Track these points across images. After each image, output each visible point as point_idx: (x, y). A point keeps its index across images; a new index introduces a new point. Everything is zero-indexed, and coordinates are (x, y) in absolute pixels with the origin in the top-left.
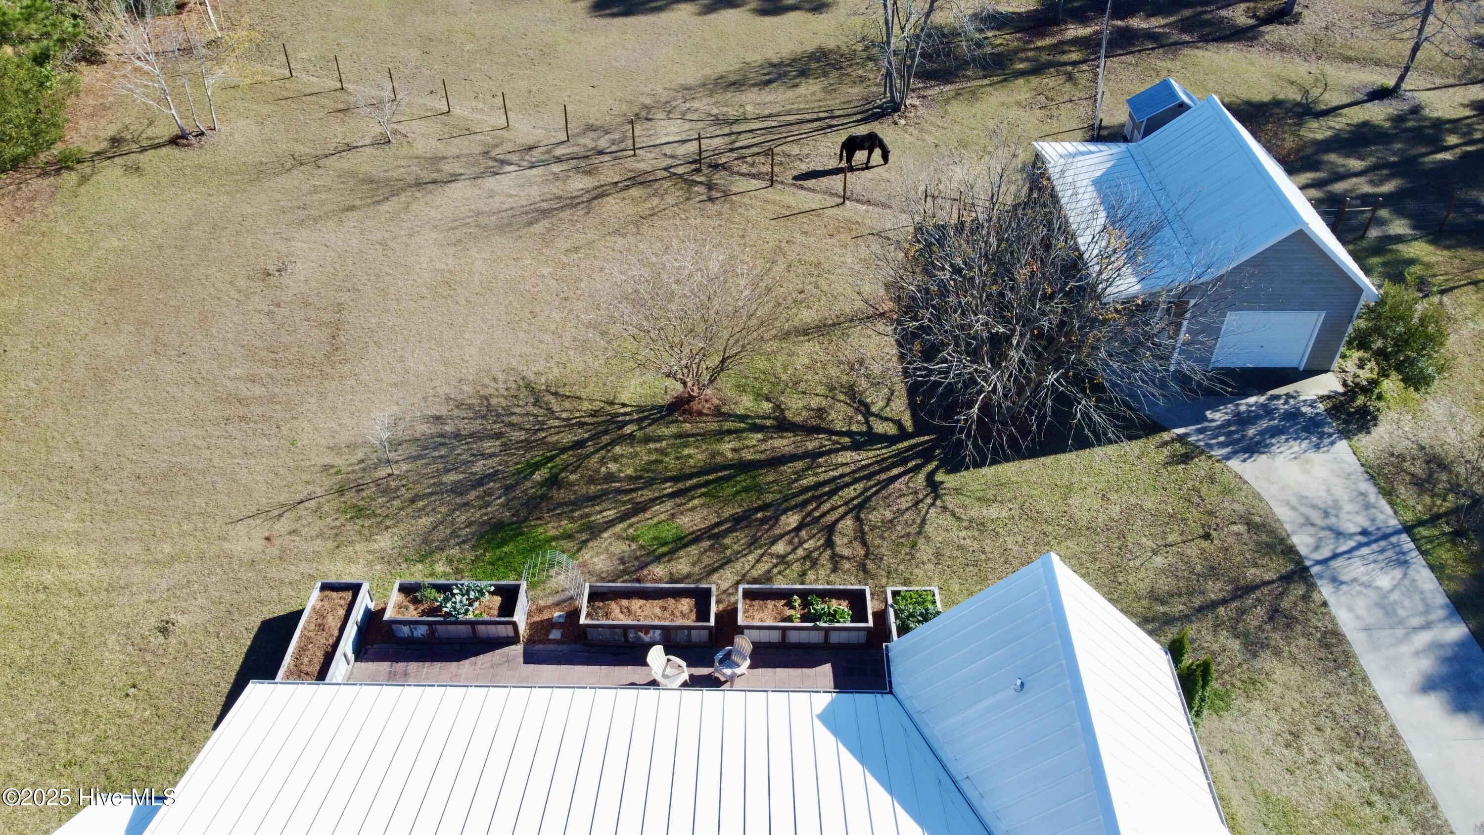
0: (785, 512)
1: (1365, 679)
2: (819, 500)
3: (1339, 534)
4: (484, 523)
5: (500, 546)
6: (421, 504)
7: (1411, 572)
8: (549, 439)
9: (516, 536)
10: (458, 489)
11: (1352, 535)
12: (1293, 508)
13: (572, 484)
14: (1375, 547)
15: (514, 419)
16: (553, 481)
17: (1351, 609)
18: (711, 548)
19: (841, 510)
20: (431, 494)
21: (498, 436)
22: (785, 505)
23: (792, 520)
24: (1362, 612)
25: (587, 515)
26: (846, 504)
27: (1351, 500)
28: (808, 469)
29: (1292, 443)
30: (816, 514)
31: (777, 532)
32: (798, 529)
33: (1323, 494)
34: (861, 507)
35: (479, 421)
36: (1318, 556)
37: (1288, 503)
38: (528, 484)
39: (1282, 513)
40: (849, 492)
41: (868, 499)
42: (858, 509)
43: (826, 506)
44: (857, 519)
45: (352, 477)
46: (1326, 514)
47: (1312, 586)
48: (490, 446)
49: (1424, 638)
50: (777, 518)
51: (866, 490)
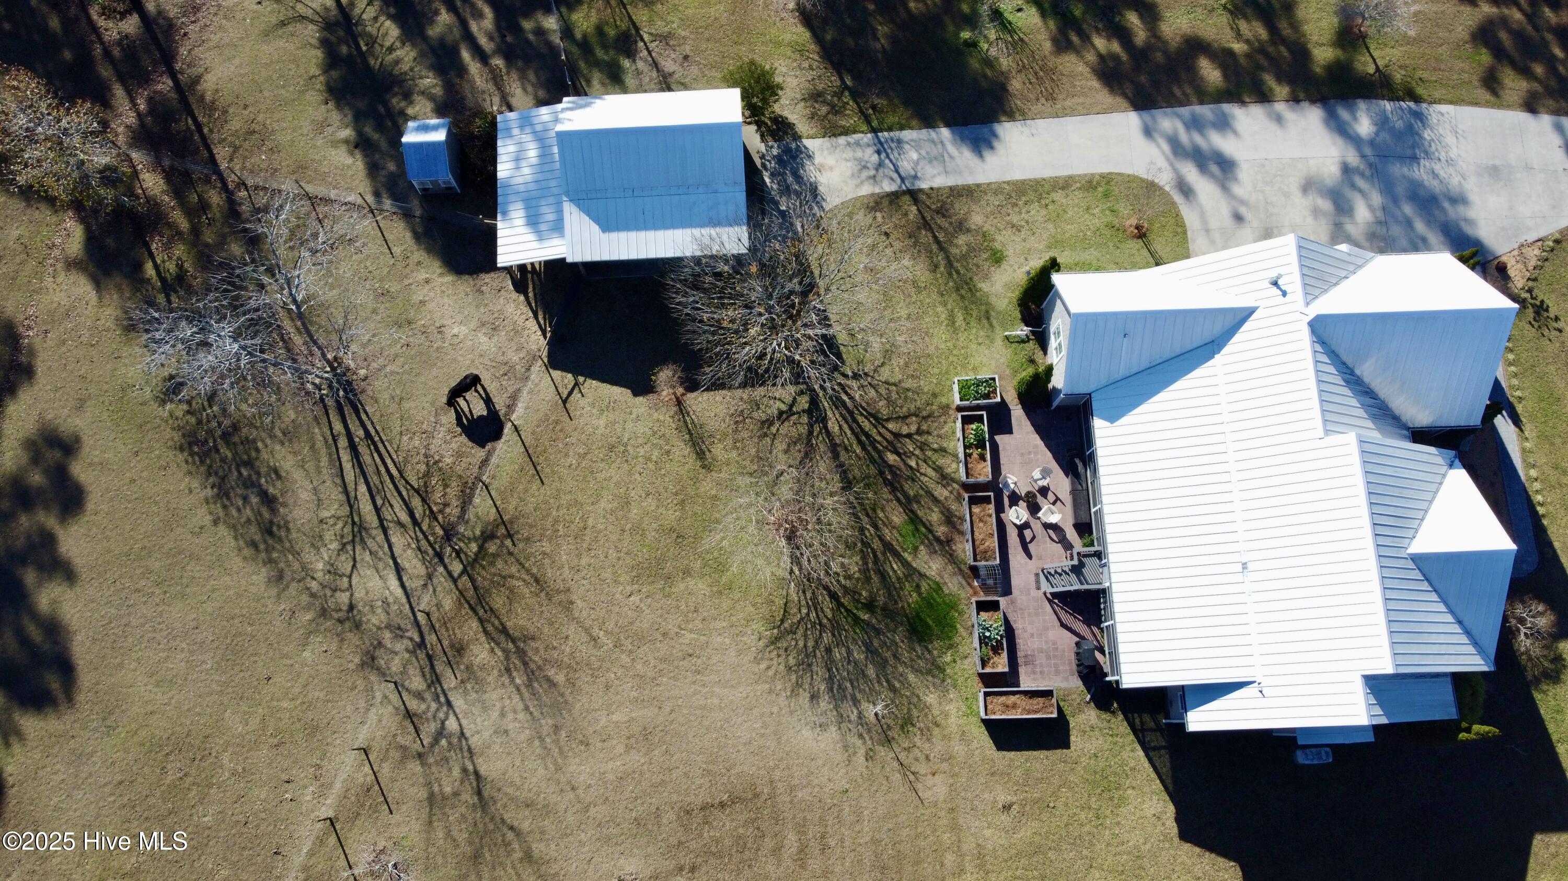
0: (885, 462)
1: (978, 185)
2: (873, 442)
3: (880, 165)
4: (910, 639)
5: (929, 627)
6: (897, 685)
7: (906, 139)
8: (830, 616)
9: (921, 619)
10: (882, 665)
11: (880, 159)
12: (862, 183)
13: (871, 593)
14: (889, 151)
15: (811, 644)
16: (870, 606)
17: (934, 176)
18: (918, 502)
19: (882, 430)
20: (888, 681)
21: (828, 650)
22: (879, 461)
23: (891, 458)
24: (935, 172)
25: (898, 579)
26: (875, 427)
27: (854, 151)
28: (846, 449)
29: (807, 168)
30: (885, 444)
31: (902, 466)
32: (899, 454)
33: (849, 164)
34: (876, 419)
35: (815, 668)
36: (899, 181)
37: (857, 186)
38: (874, 621)
39: (867, 190)
40: (866, 425)
41: (870, 414)
42: (877, 420)
43: (878, 438)
44: (888, 420)
45: (876, 737)
46: (865, 167)
47: (921, 190)
48: (837, 654)
49: (951, 148)
50: (891, 467)
51: (862, 414)
